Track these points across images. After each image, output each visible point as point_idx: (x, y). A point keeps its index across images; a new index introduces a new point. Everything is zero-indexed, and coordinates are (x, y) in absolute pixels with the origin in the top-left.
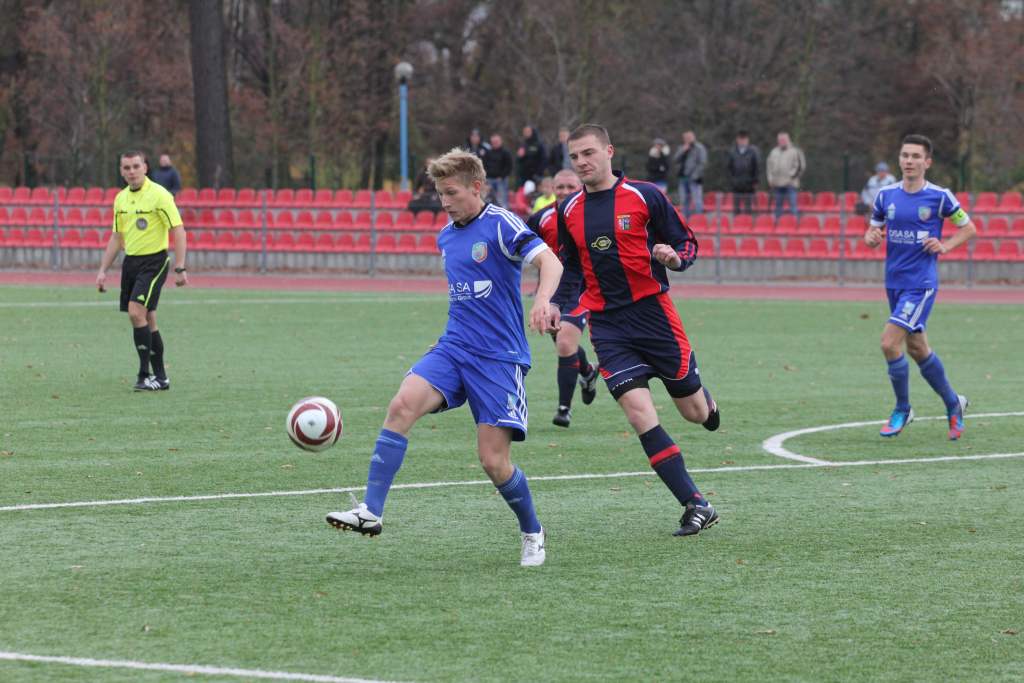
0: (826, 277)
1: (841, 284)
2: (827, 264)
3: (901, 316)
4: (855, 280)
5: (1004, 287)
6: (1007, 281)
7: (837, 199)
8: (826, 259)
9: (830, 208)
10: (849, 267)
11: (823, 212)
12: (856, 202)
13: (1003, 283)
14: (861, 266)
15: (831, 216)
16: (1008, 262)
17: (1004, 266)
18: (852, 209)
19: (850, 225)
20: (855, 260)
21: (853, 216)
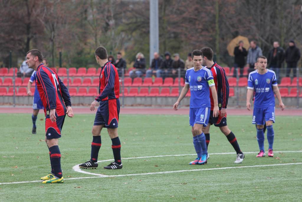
0: (7, 103)
1: (14, 106)
2: (7, 98)
3: (200, 120)
4: (19, 105)
5: (81, 107)
6: (82, 104)
7: (9, 71)
8: (6, 96)
9: (6, 75)
10: (16, 99)
11: (3, 76)
12: (17, 72)
13: (81, 105)
14: (21, 99)
15: (7, 78)
16: (83, 96)
17: (81, 98)
18: (16, 75)
19: (16, 81)
20: (18, 96)
21: (16, 78)
